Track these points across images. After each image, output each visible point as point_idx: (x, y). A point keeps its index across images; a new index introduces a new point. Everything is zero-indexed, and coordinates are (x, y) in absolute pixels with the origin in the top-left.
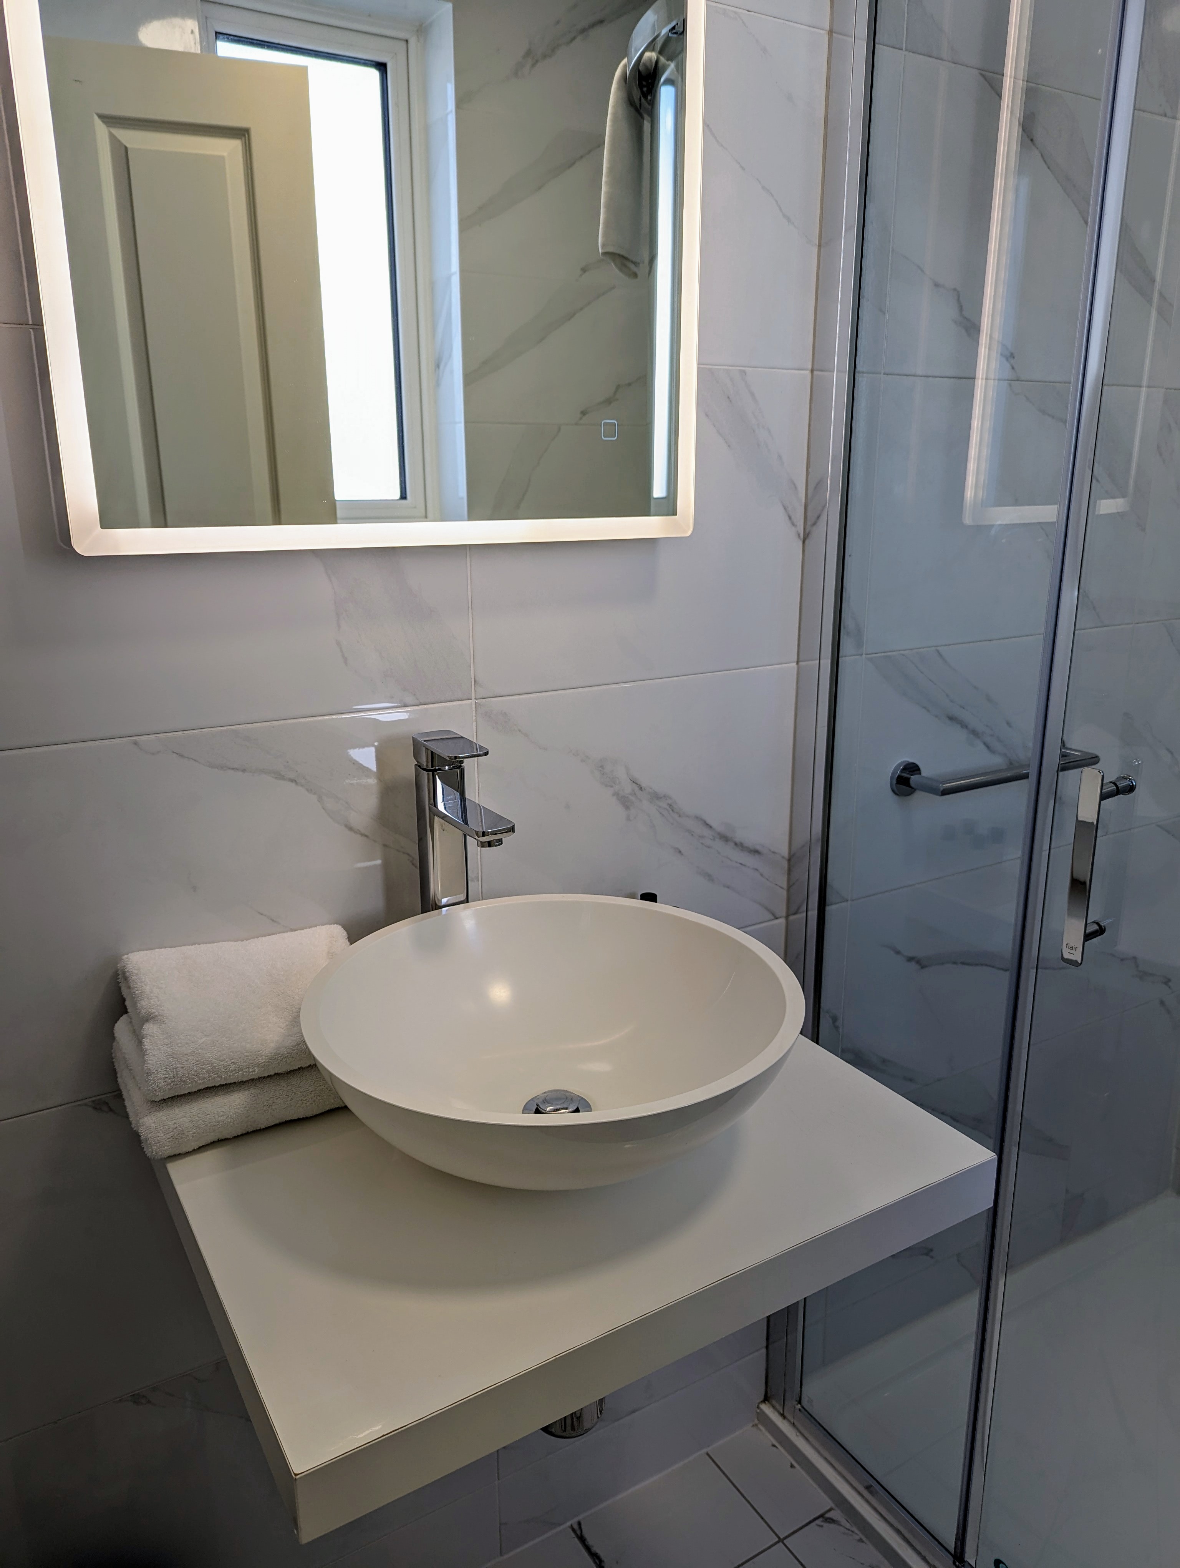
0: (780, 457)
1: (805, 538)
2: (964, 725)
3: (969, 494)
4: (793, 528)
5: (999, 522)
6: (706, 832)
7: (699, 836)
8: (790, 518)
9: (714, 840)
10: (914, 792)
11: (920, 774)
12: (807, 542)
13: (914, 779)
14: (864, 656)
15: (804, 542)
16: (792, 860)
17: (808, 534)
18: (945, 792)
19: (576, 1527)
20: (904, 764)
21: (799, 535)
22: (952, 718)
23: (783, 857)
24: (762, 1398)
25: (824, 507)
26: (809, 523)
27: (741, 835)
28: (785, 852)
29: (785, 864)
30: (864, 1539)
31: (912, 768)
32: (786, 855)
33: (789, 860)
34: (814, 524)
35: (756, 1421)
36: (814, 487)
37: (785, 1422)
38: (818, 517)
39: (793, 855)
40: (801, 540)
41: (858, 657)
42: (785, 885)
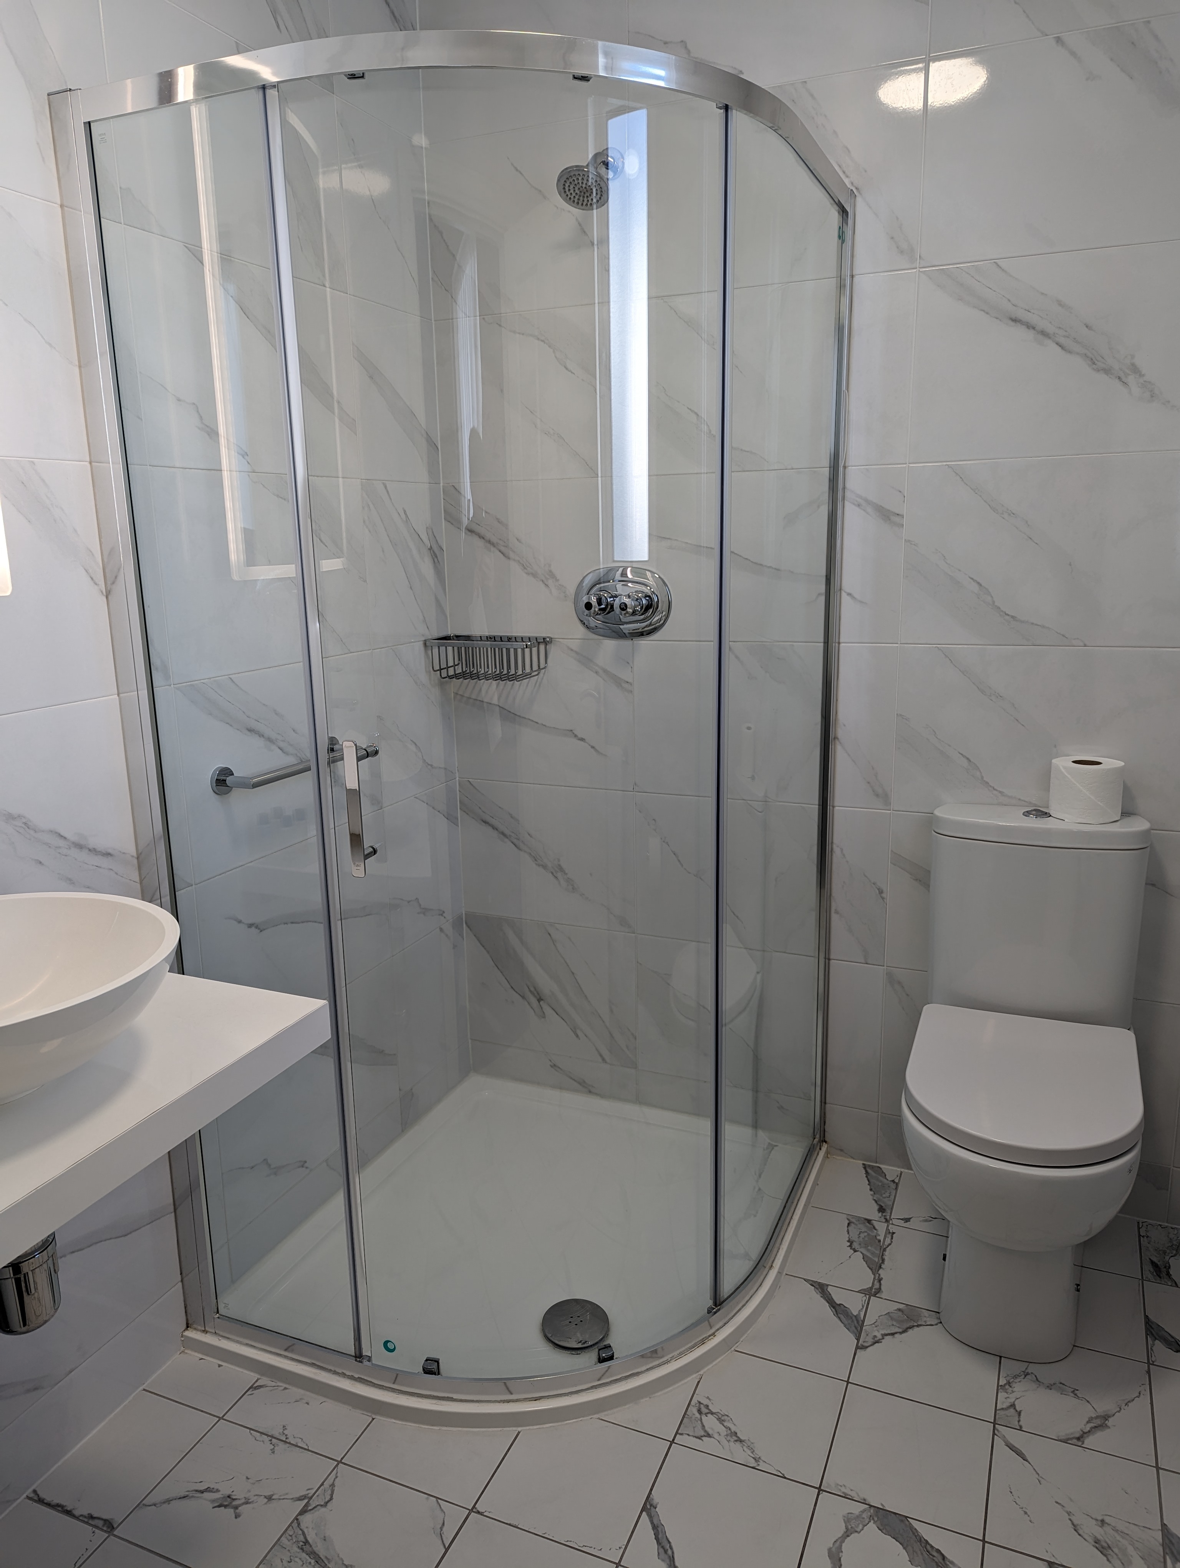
0: (75, 531)
1: (108, 595)
2: (261, 735)
3: (233, 557)
4: (96, 587)
5: (262, 578)
6: (61, 843)
7: (56, 847)
8: (92, 579)
9: (70, 848)
10: (231, 790)
11: (233, 774)
12: (110, 597)
13: (229, 780)
14: (172, 686)
15: (107, 598)
16: (141, 859)
17: (110, 592)
18: (256, 785)
19: (32, 1495)
20: (220, 769)
21: (102, 592)
22: (250, 730)
23: (133, 856)
24: (185, 1326)
25: (119, 570)
26: (109, 583)
27: (93, 842)
28: (133, 852)
29: (135, 861)
30: (287, 1386)
31: (227, 772)
32: (135, 854)
33: (138, 858)
34: (113, 583)
35: (182, 1349)
36: (109, 556)
37: (208, 1335)
38: (116, 577)
39: (141, 854)
40: (104, 595)
41: (167, 687)
42: (137, 879)
